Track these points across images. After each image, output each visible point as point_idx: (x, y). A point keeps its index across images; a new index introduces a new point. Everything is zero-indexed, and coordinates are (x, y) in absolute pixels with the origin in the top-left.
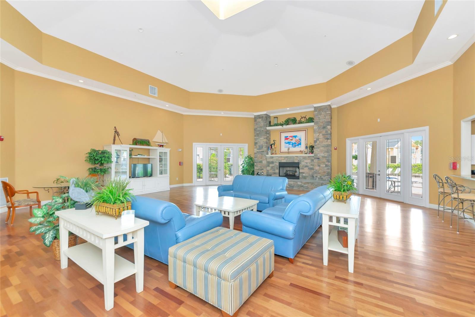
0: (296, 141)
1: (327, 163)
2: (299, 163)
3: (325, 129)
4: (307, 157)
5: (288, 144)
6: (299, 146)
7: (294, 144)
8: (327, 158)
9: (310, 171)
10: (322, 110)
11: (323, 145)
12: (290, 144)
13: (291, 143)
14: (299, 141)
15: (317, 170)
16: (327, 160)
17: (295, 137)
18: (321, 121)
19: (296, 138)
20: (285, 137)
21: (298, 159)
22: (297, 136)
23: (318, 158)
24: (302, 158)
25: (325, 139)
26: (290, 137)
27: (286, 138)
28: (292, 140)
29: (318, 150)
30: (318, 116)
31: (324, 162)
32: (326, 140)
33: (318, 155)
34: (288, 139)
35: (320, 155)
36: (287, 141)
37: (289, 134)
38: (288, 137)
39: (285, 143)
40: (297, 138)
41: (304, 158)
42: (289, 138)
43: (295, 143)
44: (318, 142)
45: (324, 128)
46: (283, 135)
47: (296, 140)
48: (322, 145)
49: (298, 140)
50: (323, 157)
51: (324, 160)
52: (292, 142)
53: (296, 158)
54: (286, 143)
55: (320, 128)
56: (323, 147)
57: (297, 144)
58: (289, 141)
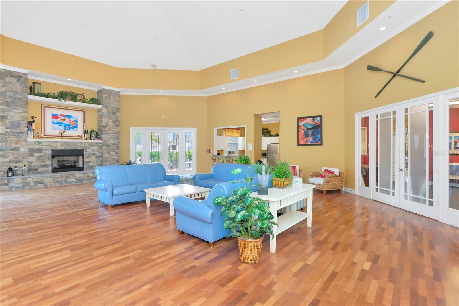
0: (71, 122)
1: (117, 150)
2: (83, 150)
3: (114, 115)
4: (94, 143)
5: (58, 125)
6: (75, 129)
7: (67, 126)
8: (117, 145)
9: (97, 159)
10: (112, 95)
11: (113, 131)
12: (61, 125)
13: (62, 124)
14: (75, 123)
15: (106, 158)
16: (117, 148)
17: (69, 117)
18: (111, 106)
19: (70, 118)
20: (52, 114)
21: (82, 146)
22: (71, 116)
23: (108, 145)
24: (87, 145)
25: (115, 126)
26: (61, 115)
27: (55, 117)
28: (64, 120)
29: (108, 136)
30: (107, 100)
31: (113, 150)
32: (116, 127)
33: (108, 142)
34: (58, 118)
35: (110, 142)
36: (56, 121)
37: (59, 112)
38: (57, 115)
39: (52, 123)
40: (72, 119)
41: (91, 144)
42: (59, 117)
43: (69, 125)
44: (108, 127)
45: (114, 113)
46: (49, 112)
47: (71, 121)
48: (111, 131)
49: (73, 121)
50: (113, 144)
51: (114, 147)
52: (63, 123)
54: (55, 124)
55: (109, 113)
56: (112, 133)
57: (72, 126)
58: (60, 122)
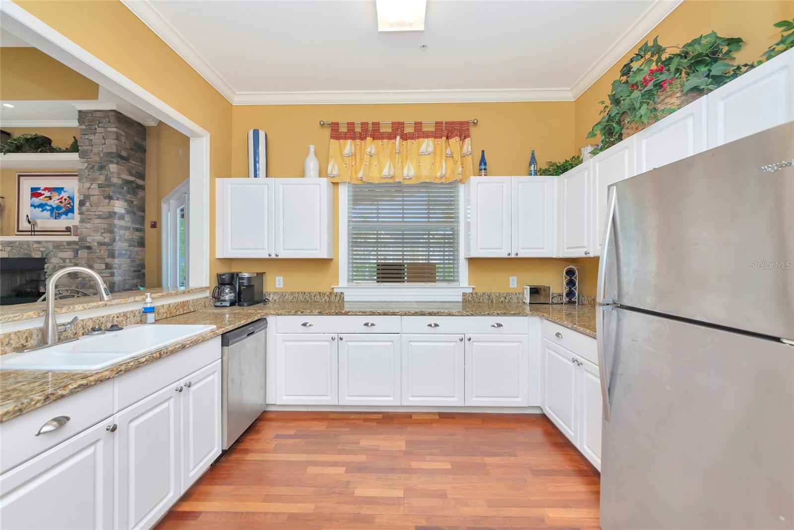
0: (61, 202)
1: (108, 260)
2: (44, 259)
3: (103, 172)
4: (65, 244)
5: (41, 209)
6: (70, 215)
7: (55, 211)
8: (109, 248)
9: (71, 280)
10: (97, 123)
11: (101, 213)
12: (46, 209)
13: (48, 208)
14: (69, 204)
15: (84, 278)
16: (109, 253)
17: (59, 190)
18: (95, 150)
19: (60, 194)
20: (33, 189)
21: (41, 249)
22: (62, 189)
23: (89, 248)
24: (51, 248)
25: (105, 198)
26: (45, 189)
27: (35, 193)
28: (50, 198)
29: (88, 226)
30: (87, 137)
31: (101, 259)
32: (107, 201)
33: (89, 239)
34: (41, 195)
35: (93, 240)
36: (37, 201)
37: (42, 183)
38: (39, 189)
39: (32, 205)
40: (65, 195)
41: (58, 246)
42: (43, 192)
43: (58, 208)
44: (88, 204)
45: (102, 168)
46: (27, 185)
47: (61, 198)
48: (97, 213)
49: (65, 200)
50: (101, 244)
51: (103, 252)
52: (49, 204)
53: (35, 246)
54: (35, 207)
55: (93, 168)
56: (100, 217)
57: (64, 209)
58: (44, 202)
